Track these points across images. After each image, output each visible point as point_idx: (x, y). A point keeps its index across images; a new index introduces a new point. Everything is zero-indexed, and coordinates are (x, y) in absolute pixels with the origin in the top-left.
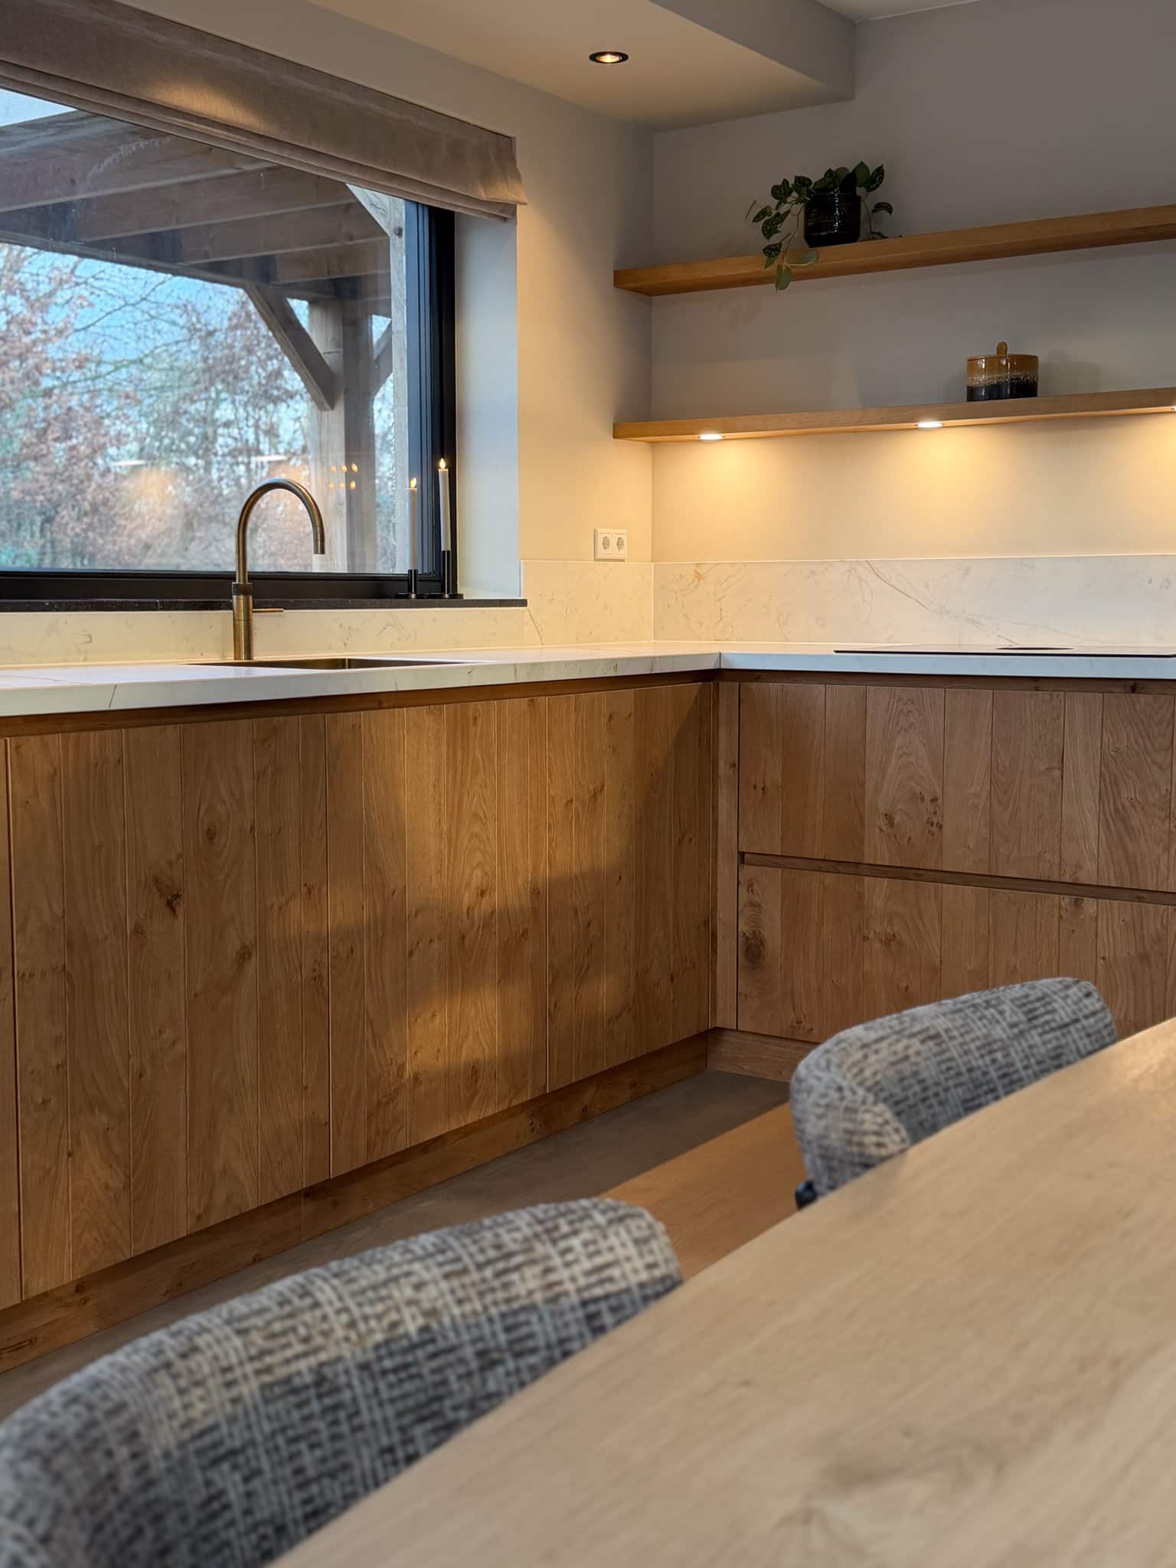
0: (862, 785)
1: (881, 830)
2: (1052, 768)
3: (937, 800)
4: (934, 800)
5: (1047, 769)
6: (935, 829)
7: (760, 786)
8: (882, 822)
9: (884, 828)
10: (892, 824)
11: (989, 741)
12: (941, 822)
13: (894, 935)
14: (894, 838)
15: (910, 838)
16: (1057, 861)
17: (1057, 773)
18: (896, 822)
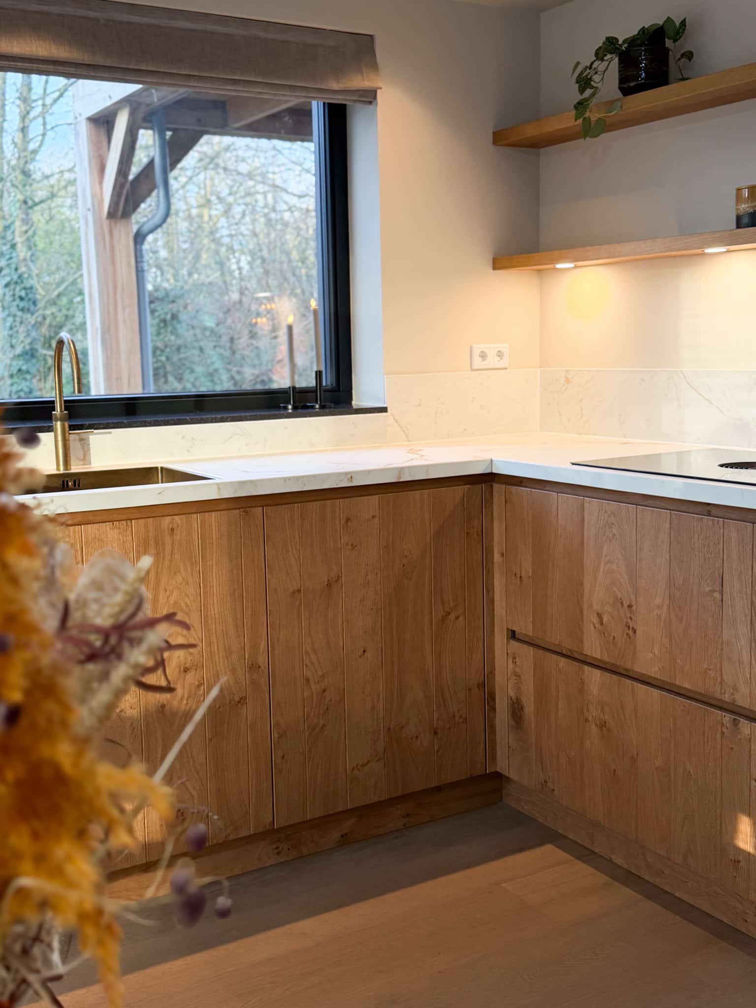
0: (582, 584)
1: (595, 627)
2: (714, 591)
3: (632, 606)
4: (630, 606)
5: (710, 591)
6: (631, 632)
7: (518, 575)
8: (595, 620)
9: (597, 626)
10: (602, 623)
11: (668, 557)
12: (635, 628)
13: (605, 722)
14: (603, 635)
15: (614, 637)
16: (719, 680)
17: (717, 595)
18: (604, 622)
